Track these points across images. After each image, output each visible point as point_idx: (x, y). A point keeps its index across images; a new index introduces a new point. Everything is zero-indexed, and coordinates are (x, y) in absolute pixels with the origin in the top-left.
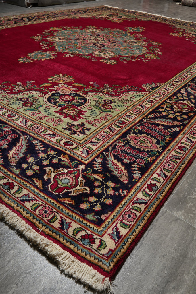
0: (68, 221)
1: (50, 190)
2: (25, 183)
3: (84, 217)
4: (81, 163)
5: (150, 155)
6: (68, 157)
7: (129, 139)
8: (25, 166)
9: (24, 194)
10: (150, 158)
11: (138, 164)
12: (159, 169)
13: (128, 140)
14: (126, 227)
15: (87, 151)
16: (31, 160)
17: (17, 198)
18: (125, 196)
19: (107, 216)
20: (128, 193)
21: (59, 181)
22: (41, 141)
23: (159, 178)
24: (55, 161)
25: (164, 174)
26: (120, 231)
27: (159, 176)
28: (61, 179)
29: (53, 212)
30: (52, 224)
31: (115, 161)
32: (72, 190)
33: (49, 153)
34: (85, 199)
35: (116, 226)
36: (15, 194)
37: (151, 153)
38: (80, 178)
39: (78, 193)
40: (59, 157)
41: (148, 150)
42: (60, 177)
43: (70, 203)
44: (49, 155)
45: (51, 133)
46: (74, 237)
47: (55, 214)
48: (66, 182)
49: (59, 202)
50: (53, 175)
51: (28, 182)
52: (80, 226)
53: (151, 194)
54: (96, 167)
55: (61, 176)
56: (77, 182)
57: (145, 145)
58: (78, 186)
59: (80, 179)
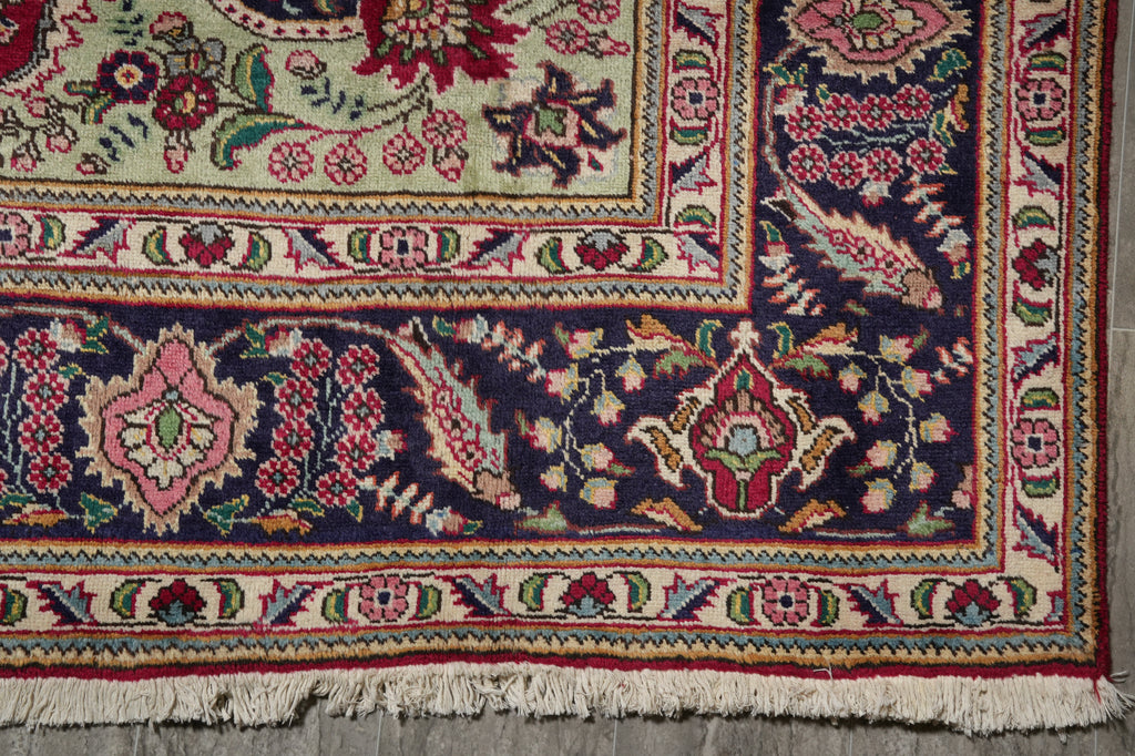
0: (873, 582)
1: (725, 512)
2: (628, 546)
3: (906, 540)
4: (731, 319)
5: (935, 88)
6: (661, 328)
7: (809, 44)
8: (554, 478)
9: (667, 589)
10: (946, 105)
11: (926, 180)
12: (1015, 152)
13: (803, 54)
14: (1048, 490)
15: (701, 239)
16: (546, 435)
17: (659, 617)
18: (972, 368)
19: (967, 485)
20: (971, 348)
21: (724, 456)
22: (492, 314)
23: (1038, 199)
24: (633, 377)
25: (1044, 164)
26: (1040, 517)
27: (1032, 189)
28: (720, 443)
29: (803, 585)
30: (837, 626)
31: (836, 221)
32: (794, 464)
33: (575, 351)
34: (861, 470)
35: (1018, 506)
36: (639, 610)
37: (936, 76)
38: (776, 392)
39: (822, 463)
40: (631, 348)
41: (915, 62)
42: (713, 439)
43: (828, 516)
44: (585, 367)
45: (482, 233)
46: (930, 621)
47: (817, 590)
48: (751, 446)
49: (794, 538)
50: (681, 441)
51: (635, 536)
52: (919, 578)
53: (1050, 301)
54: (792, 301)
55: (710, 429)
56: (779, 415)
57: (888, 39)
58: (800, 434)
59: (782, 396)
